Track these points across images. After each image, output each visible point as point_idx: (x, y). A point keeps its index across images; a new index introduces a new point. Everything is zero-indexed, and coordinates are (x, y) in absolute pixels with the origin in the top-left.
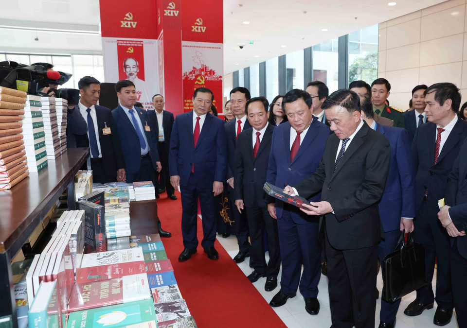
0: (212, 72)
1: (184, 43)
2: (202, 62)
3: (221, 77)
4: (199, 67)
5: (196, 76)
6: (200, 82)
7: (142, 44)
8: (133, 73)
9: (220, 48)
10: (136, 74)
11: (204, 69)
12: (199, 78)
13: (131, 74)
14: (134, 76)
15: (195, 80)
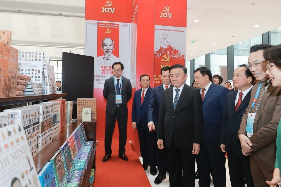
0: (176, 52)
1: (156, 27)
2: (168, 43)
3: (183, 56)
4: (165, 47)
5: (163, 55)
6: (166, 59)
7: (119, 27)
8: (110, 50)
9: (183, 31)
10: (112, 51)
11: (170, 48)
12: (165, 56)
13: (108, 51)
14: (110, 53)
15: (162, 57)
